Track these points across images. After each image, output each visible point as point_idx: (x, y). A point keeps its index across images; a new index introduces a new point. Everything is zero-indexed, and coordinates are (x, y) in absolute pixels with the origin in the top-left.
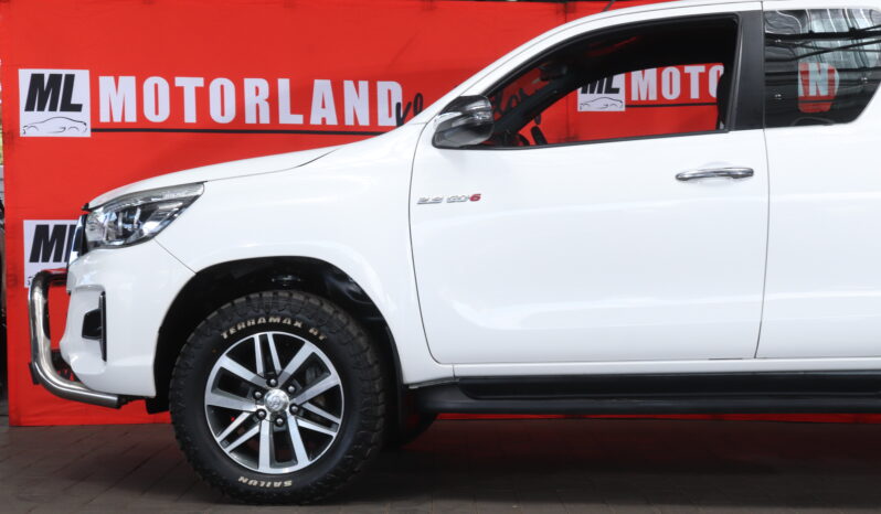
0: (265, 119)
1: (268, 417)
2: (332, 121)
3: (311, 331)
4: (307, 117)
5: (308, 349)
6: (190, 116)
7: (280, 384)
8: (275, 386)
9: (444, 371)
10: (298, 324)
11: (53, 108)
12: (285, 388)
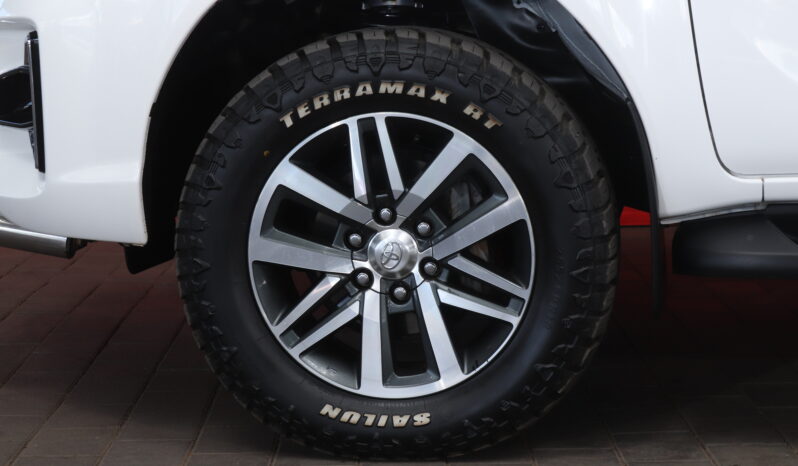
1: (376, 285)
3: (468, 110)
5: (460, 146)
7: (400, 219)
8: (388, 222)
9: (742, 190)
10: (440, 97)
12: (409, 225)
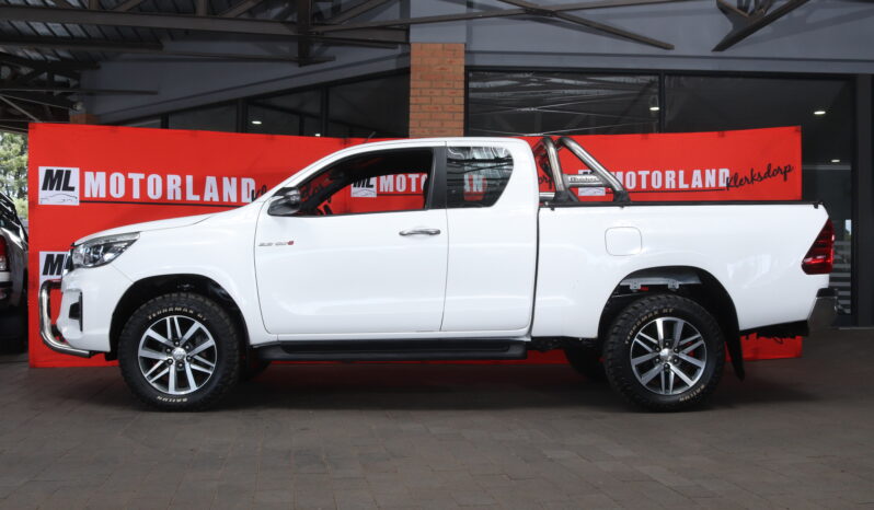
0: (179, 197)
2: (216, 199)
4: (202, 197)
5: (197, 325)
6: (136, 195)
8: (178, 346)
9: (272, 338)
10: (191, 312)
11: (58, 189)
12: (183, 347)
